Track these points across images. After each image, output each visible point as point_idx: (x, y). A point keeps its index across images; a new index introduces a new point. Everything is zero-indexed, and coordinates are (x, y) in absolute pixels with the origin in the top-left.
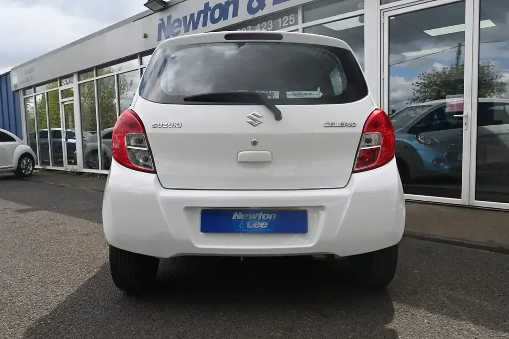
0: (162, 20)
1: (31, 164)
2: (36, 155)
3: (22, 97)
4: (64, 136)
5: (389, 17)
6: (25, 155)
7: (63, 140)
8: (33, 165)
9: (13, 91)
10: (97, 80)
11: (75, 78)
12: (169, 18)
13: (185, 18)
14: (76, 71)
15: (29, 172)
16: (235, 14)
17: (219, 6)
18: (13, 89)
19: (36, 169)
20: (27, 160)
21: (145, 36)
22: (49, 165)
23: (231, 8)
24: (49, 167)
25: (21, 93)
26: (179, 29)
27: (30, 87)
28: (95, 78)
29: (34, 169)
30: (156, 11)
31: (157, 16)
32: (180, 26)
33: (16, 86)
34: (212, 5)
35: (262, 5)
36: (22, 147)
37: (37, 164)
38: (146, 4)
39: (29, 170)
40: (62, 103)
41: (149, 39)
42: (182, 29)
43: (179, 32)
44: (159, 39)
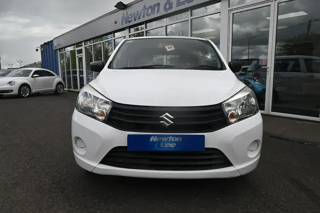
0: (124, 14)
1: (62, 88)
2: (65, 83)
3: (59, 53)
4: (78, 73)
5: (233, 14)
6: (59, 83)
7: (78, 75)
8: (63, 88)
9: (55, 50)
10: (93, 45)
11: (83, 44)
12: (127, 13)
13: (134, 13)
14: (83, 40)
15: (62, 92)
16: (158, 12)
17: (150, 7)
18: (55, 49)
19: (65, 90)
20: (60, 85)
21: (116, 23)
22: (71, 89)
23: (156, 8)
24: (71, 90)
25: (58, 51)
26: (131, 19)
27: (63, 48)
28: (92, 44)
29: (63, 90)
30: (121, 10)
31: (121, 12)
32: (132, 17)
33: (56, 47)
34: (147, 7)
35: (171, 7)
36: (58, 79)
37: (66, 88)
38: (116, 6)
39: (61, 91)
40: (77, 56)
41: (117, 24)
42: (133, 19)
43: (132, 20)
44: (122, 24)
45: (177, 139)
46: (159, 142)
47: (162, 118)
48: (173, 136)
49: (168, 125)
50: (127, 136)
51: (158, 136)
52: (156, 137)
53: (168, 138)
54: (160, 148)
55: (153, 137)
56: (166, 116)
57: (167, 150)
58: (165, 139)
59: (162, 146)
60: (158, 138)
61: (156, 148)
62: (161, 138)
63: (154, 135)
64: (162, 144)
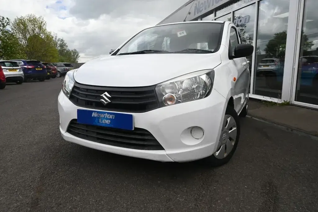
0: (196, 4)
12: (199, 2)
13: (205, 2)
21: (189, 13)
26: (202, 8)
41: (191, 15)
42: (204, 8)
43: (202, 10)
44: (195, 14)
45: (111, 117)
46: (98, 118)
47: (102, 96)
48: (108, 113)
49: (106, 103)
50: (77, 111)
51: (98, 112)
52: (96, 113)
53: (104, 115)
54: (99, 123)
55: (94, 112)
56: (105, 95)
57: (104, 125)
58: (102, 116)
59: (100, 122)
60: (97, 114)
61: (96, 123)
62: (99, 115)
63: (95, 112)
64: (100, 120)
